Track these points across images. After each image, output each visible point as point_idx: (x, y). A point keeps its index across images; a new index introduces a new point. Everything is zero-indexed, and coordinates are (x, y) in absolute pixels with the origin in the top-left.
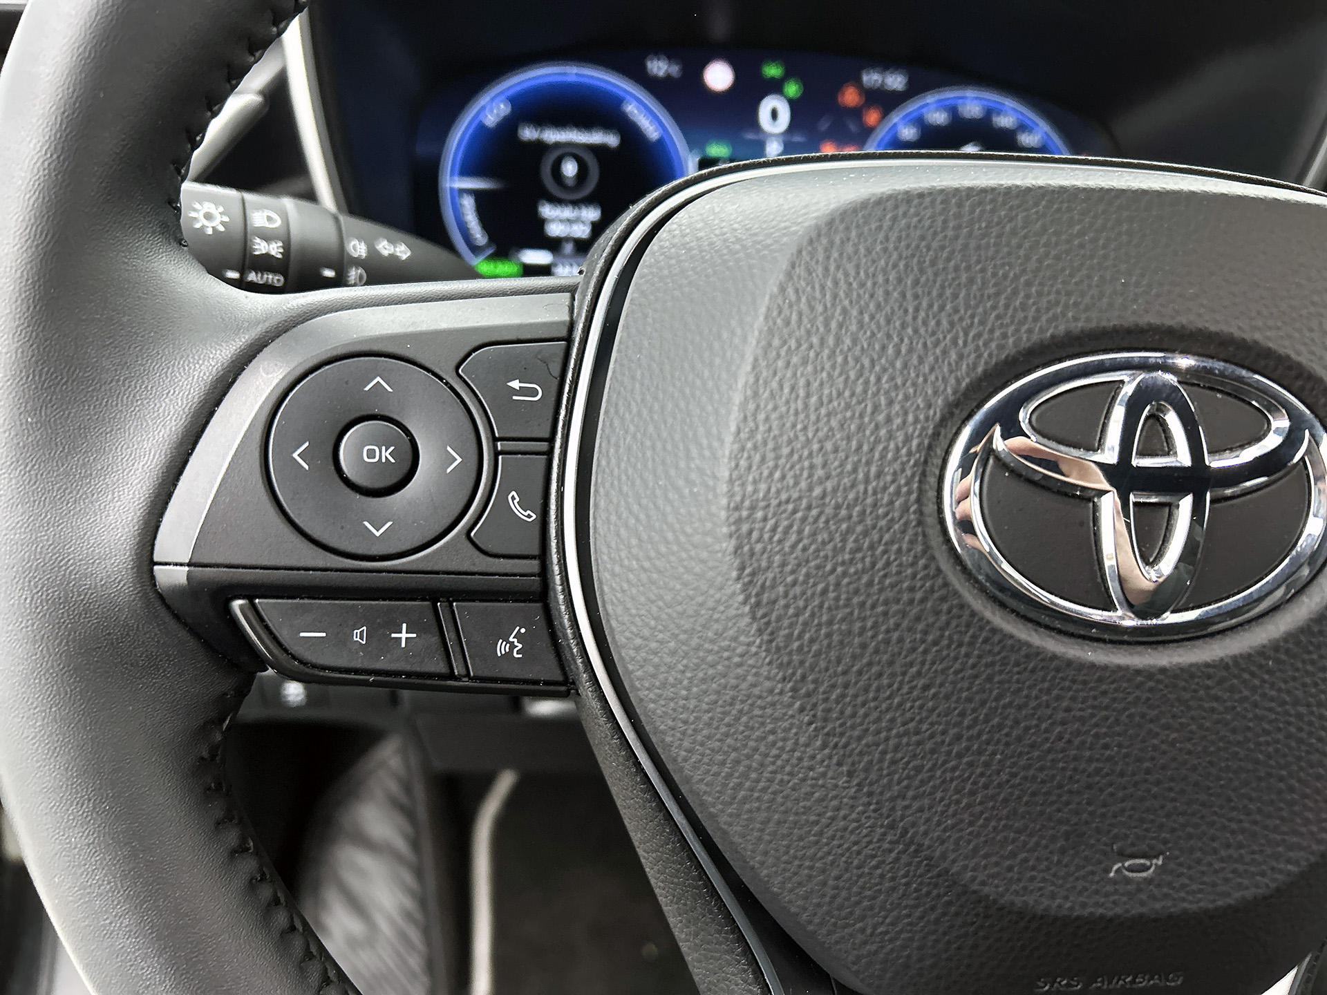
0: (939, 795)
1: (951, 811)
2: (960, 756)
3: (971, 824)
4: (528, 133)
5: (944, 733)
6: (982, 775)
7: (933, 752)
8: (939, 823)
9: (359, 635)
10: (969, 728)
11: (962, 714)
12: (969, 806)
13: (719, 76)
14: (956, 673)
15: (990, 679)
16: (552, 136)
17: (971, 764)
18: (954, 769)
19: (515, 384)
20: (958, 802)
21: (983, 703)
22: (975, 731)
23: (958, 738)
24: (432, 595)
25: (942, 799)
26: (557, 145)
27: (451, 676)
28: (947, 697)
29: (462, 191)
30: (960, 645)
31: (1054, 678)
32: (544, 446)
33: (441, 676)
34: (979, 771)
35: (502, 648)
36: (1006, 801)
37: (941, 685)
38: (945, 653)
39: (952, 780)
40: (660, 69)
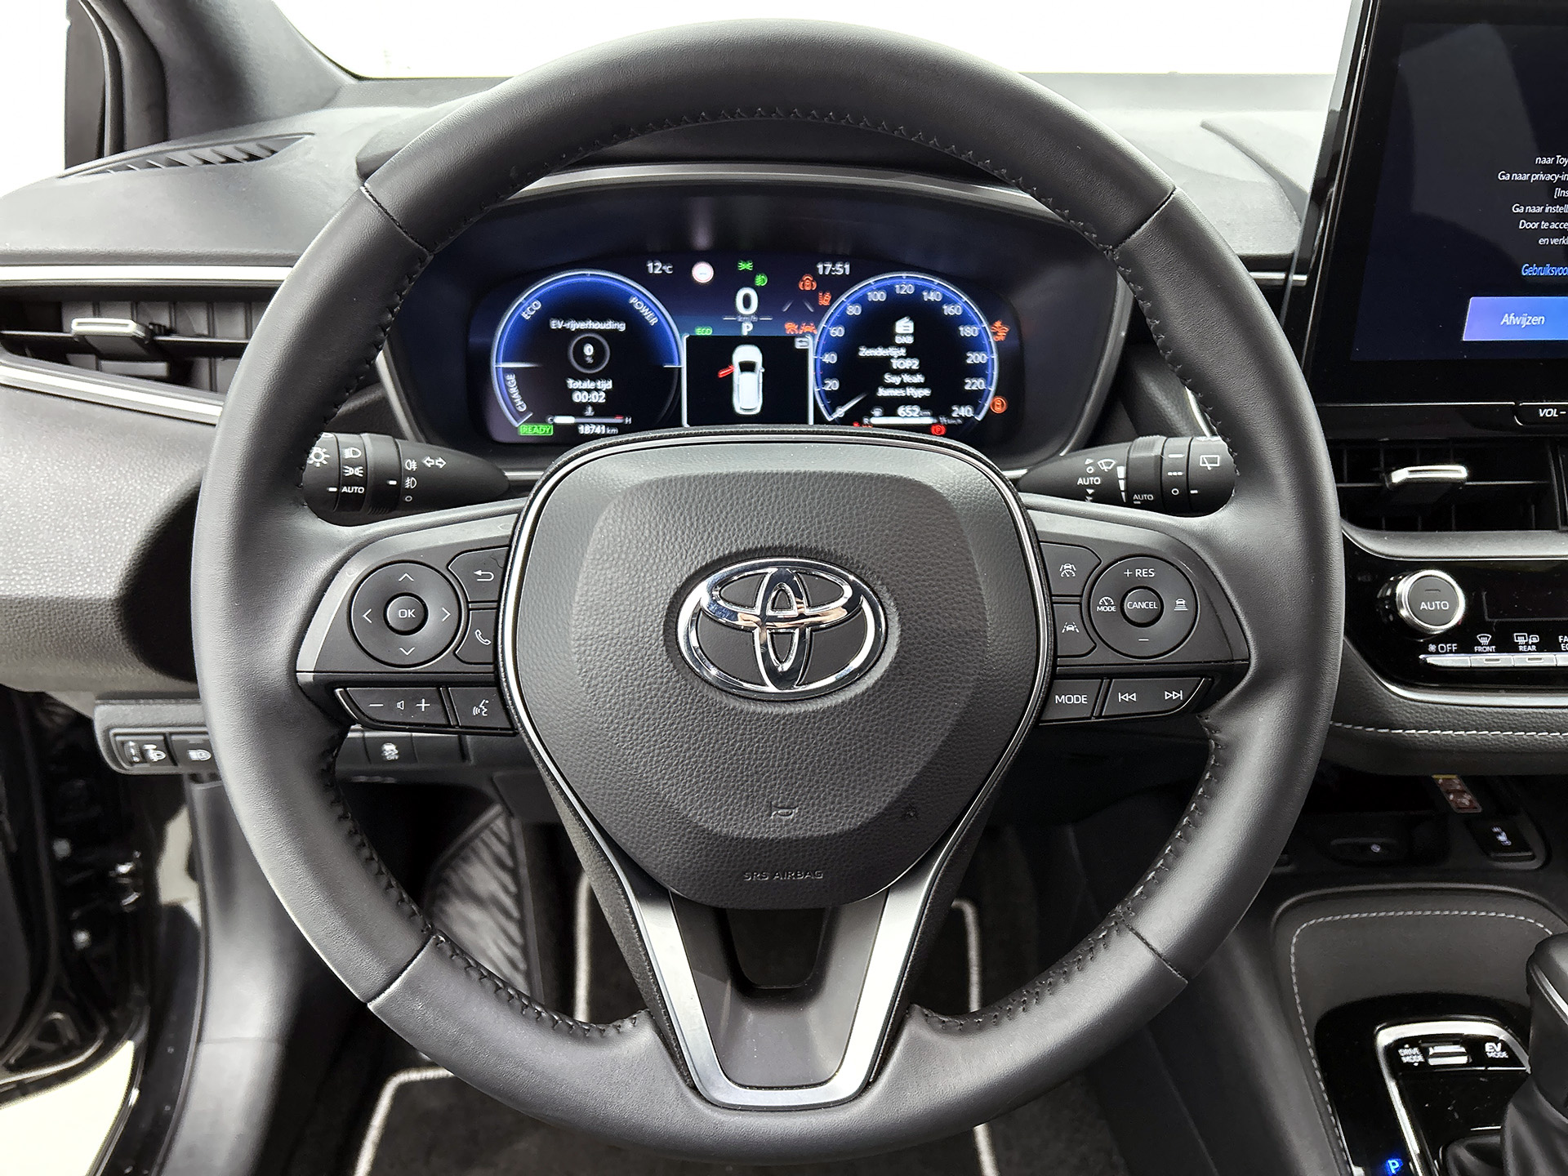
0: (681, 778)
1: (687, 785)
2: (690, 758)
3: (698, 792)
4: (556, 324)
5: (681, 746)
6: (701, 767)
7: (677, 756)
8: (682, 792)
9: (400, 705)
10: (693, 744)
11: (690, 738)
12: (696, 783)
13: (703, 273)
14: (685, 717)
15: (702, 719)
16: (573, 325)
17: (696, 762)
18: (687, 765)
19: (479, 573)
20: (691, 781)
21: (700, 732)
22: (697, 746)
23: (689, 749)
24: (437, 684)
25: (683, 780)
26: (579, 331)
27: (449, 726)
28: (682, 729)
29: (508, 371)
30: (687, 703)
31: (734, 719)
32: (495, 605)
33: (444, 726)
34: (700, 765)
35: (476, 711)
36: (714, 780)
37: (678, 724)
38: (679, 707)
39: (687, 770)
40: (655, 268)
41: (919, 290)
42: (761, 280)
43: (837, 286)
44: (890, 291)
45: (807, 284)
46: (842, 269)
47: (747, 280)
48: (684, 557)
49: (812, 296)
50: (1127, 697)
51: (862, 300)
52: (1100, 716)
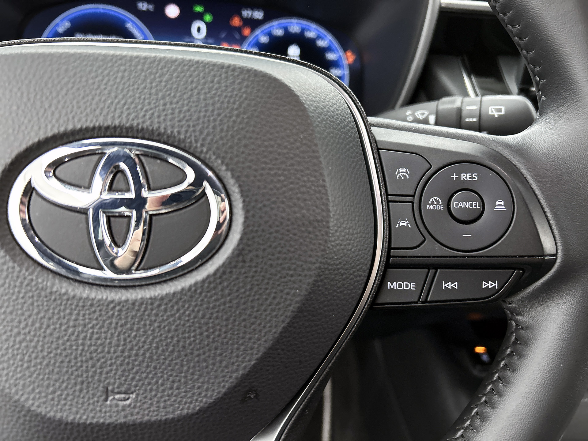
0: (11, 362)
1: (19, 370)
2: (20, 343)
3: (30, 376)
5: (11, 331)
6: (33, 352)
7: (6, 340)
8: (13, 376)
10: (23, 329)
11: (20, 322)
12: (28, 367)
13: (172, 11)
14: (14, 301)
15: (32, 304)
17: (27, 347)
18: (18, 349)
20: (22, 366)
21: (30, 316)
22: (27, 330)
23: (19, 333)
25: (13, 364)
28: (11, 313)
30: (15, 286)
31: (66, 304)
34: (31, 350)
36: (47, 365)
37: (7, 307)
38: (7, 291)
39: (17, 354)
40: (143, 6)
41: (303, 30)
42: (208, 18)
43: (254, 24)
44: (286, 29)
45: (236, 22)
46: (258, 15)
47: (200, 17)
48: (16, 132)
49: (239, 30)
50: (450, 285)
51: (270, 35)
52: (426, 301)
